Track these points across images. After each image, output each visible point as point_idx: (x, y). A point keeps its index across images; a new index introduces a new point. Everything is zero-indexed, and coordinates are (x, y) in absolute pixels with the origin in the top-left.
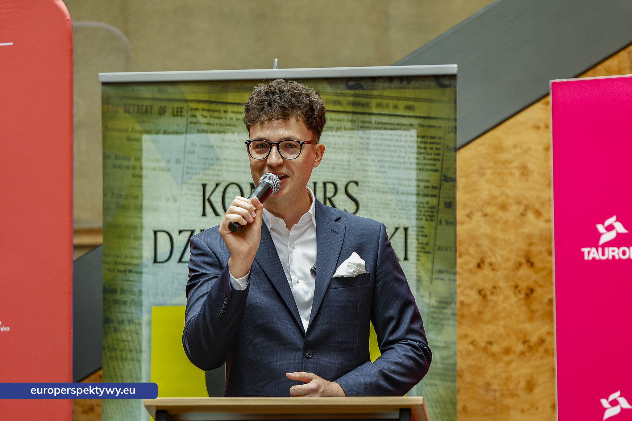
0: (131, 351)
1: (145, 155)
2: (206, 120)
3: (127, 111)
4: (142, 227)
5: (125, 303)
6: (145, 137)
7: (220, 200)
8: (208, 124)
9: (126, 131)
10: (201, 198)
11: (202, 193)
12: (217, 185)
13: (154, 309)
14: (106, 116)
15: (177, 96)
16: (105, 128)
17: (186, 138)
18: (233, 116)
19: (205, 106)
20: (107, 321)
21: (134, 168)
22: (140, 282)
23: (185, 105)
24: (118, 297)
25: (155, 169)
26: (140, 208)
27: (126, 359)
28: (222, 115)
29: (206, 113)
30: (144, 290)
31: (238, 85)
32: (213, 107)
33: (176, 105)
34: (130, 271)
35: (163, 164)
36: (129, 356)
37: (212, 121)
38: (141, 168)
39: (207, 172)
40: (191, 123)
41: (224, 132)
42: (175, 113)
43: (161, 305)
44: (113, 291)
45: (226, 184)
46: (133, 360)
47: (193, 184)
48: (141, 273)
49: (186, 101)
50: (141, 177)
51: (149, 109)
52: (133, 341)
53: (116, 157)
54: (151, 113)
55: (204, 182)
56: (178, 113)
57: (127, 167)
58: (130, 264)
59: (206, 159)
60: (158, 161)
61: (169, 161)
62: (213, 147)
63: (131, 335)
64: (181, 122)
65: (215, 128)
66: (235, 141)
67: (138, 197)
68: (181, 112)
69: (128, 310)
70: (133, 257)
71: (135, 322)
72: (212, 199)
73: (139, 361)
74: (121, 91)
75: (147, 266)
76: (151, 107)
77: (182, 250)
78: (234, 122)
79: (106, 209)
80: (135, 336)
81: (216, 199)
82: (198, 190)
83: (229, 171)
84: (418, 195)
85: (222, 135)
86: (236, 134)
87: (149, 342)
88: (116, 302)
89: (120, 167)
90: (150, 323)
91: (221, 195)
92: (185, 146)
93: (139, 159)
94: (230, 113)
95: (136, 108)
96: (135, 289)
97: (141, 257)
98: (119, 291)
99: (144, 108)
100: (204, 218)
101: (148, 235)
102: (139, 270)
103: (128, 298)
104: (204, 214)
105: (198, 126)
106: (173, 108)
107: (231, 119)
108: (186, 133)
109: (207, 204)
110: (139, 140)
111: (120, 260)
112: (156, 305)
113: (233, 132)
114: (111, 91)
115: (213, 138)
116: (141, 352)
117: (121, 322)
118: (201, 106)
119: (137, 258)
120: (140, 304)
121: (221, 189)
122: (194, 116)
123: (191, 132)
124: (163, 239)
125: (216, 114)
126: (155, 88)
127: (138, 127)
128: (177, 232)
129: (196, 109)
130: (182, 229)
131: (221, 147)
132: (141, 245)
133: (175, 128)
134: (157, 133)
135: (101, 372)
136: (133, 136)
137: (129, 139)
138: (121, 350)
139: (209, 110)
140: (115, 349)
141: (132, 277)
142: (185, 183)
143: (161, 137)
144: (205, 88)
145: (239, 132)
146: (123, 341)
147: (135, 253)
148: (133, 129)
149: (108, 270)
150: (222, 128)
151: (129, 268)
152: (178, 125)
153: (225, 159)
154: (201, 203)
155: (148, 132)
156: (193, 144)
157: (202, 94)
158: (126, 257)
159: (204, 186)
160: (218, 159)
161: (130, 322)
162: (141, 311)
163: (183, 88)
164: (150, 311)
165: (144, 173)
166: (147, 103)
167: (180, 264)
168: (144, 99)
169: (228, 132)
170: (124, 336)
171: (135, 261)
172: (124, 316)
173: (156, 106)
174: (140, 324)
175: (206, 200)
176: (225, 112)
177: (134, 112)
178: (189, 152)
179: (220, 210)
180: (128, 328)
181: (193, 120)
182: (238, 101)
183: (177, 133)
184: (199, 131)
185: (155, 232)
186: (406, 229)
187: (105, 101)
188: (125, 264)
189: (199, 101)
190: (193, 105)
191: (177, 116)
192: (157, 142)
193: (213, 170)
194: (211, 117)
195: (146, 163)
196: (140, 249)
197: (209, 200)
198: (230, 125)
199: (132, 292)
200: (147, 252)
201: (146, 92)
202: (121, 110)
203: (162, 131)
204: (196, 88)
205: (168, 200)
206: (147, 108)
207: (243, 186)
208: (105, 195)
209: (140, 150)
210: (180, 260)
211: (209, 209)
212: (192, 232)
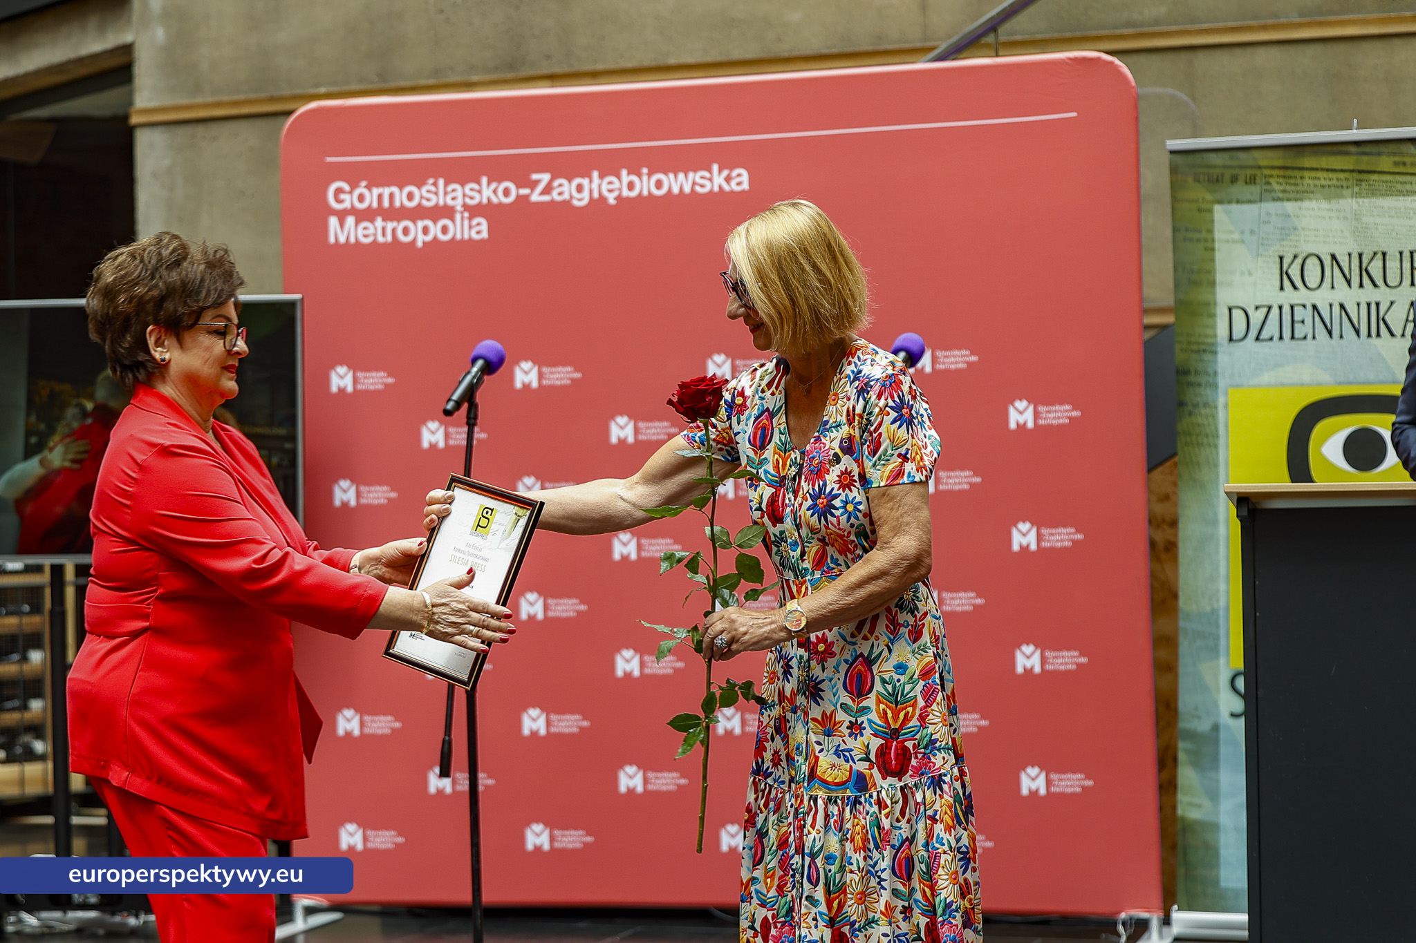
0: (1207, 436)
1: (1217, 226)
2: (1281, 188)
3: (1197, 180)
4: (1215, 303)
5: (1199, 385)
6: (1217, 208)
7: (1299, 272)
8: (1284, 191)
9: (1197, 201)
10: (1278, 272)
11: (1278, 266)
12: (1295, 257)
13: (1230, 391)
14: (1175, 186)
15: (1250, 163)
16: (1174, 199)
17: (1260, 208)
18: (1310, 182)
19: (1281, 173)
20: (1181, 404)
21: (1206, 240)
22: (1215, 362)
23: (1258, 172)
24: (1192, 378)
25: (1228, 241)
26: (1213, 284)
27: (1202, 444)
28: (1299, 181)
29: (1281, 180)
30: (1219, 370)
31: (1315, 148)
32: (1289, 173)
33: (1249, 172)
34: (1204, 351)
35: (1236, 236)
36: (1205, 441)
37: (1288, 188)
38: (1213, 240)
39: (1283, 243)
40: (1266, 191)
41: (1301, 199)
42: (1248, 181)
43: (1238, 386)
44: (1186, 372)
45: (1304, 255)
46: (1209, 445)
47: (1270, 256)
48: (1215, 353)
49: (1260, 167)
50: (1213, 250)
51: (1220, 178)
52: (1209, 425)
53: (1187, 230)
54: (1222, 182)
55: (1281, 254)
56: (1251, 181)
57: (1199, 240)
58: (1204, 343)
59: (1282, 229)
60: (1231, 232)
61: (1242, 233)
62: (1289, 216)
63: (1207, 419)
64: (1255, 190)
65: (1292, 195)
66: (1313, 209)
67: (1211, 272)
68: (1255, 179)
69: (1203, 392)
70: (1206, 336)
71: (1211, 406)
72: (1290, 271)
73: (1216, 446)
74: (1190, 159)
75: (1222, 345)
76: (1222, 175)
77: (1259, 327)
78: (1312, 188)
79: (1177, 285)
80: (1211, 419)
81: (1295, 272)
82: (1274, 262)
83: (1308, 242)
85: (1299, 204)
86: (1314, 202)
87: (1227, 426)
88: (1190, 384)
89: (1191, 240)
90: (1226, 406)
91: (1299, 267)
92: (1260, 215)
93: (1210, 231)
94: (1307, 179)
95: (1206, 178)
96: (1210, 371)
97: (1215, 336)
98: (1193, 373)
99: (1215, 177)
100: (1282, 294)
101: (1222, 312)
102: (1214, 348)
103: (1203, 379)
104: (1282, 288)
105: (1273, 194)
106: (1246, 177)
107: (1309, 185)
108: (1261, 201)
109: (1285, 277)
110: (1210, 211)
111: (1193, 339)
112: (1232, 386)
113: (1311, 199)
114: (1178, 159)
115: (1290, 206)
116: (1217, 436)
117: (1196, 405)
118: (1275, 172)
119: (1211, 337)
120: (1215, 386)
121: (1299, 261)
122: (1269, 183)
123: (1266, 201)
124: (1238, 316)
125: (1292, 181)
126: (1226, 155)
127: (1209, 197)
128: (1253, 308)
129: (1271, 176)
130: (1258, 304)
131: (1298, 216)
132: (1215, 323)
133: (1249, 197)
134: (1230, 202)
135: (1176, 459)
136: (1204, 206)
137: (1199, 210)
138: (1197, 435)
139: (1284, 177)
140: (1190, 434)
141: (1207, 357)
142: (1261, 255)
143: (1234, 207)
144: (1279, 153)
145: (1317, 199)
146: (1199, 425)
147: (1209, 332)
148: (1203, 199)
149: (1182, 350)
150: (1299, 196)
151: (1203, 347)
152: (1252, 194)
153: (1303, 229)
154: (1278, 277)
155: (1220, 202)
156: (1268, 214)
157: (1277, 159)
158: (1200, 335)
159: (1281, 258)
160: (1295, 229)
161: (1206, 405)
162: (1217, 393)
163: (1256, 154)
164: (1226, 394)
165: (1217, 245)
166: (1218, 171)
167: (1258, 344)
168: (1214, 167)
169: (1305, 199)
170: (1200, 420)
171: (1210, 340)
172: (1199, 399)
173: (1228, 174)
174: (1216, 407)
175: (1284, 274)
176: (1302, 178)
177: (1204, 181)
178: (1264, 222)
179: (1299, 283)
180: (1203, 411)
181: (1268, 187)
182: (1315, 166)
183: (1250, 202)
184: (1274, 200)
185: (1230, 310)
187: (1174, 170)
188: (1198, 343)
189: (1273, 168)
190: (1267, 172)
191: (1251, 183)
192: (1228, 213)
193: (1291, 240)
194: (1287, 183)
195: (1217, 235)
196: (1214, 327)
197: (1287, 273)
198: (1307, 192)
199: (1207, 373)
200: (1222, 330)
201: (1215, 159)
202: (1190, 180)
203: (1234, 200)
204: (1269, 153)
205: (1242, 273)
206: (1218, 176)
207: (1323, 258)
208: (1175, 270)
209: (1212, 221)
210: (1257, 339)
211: (1286, 283)
212: (1270, 308)
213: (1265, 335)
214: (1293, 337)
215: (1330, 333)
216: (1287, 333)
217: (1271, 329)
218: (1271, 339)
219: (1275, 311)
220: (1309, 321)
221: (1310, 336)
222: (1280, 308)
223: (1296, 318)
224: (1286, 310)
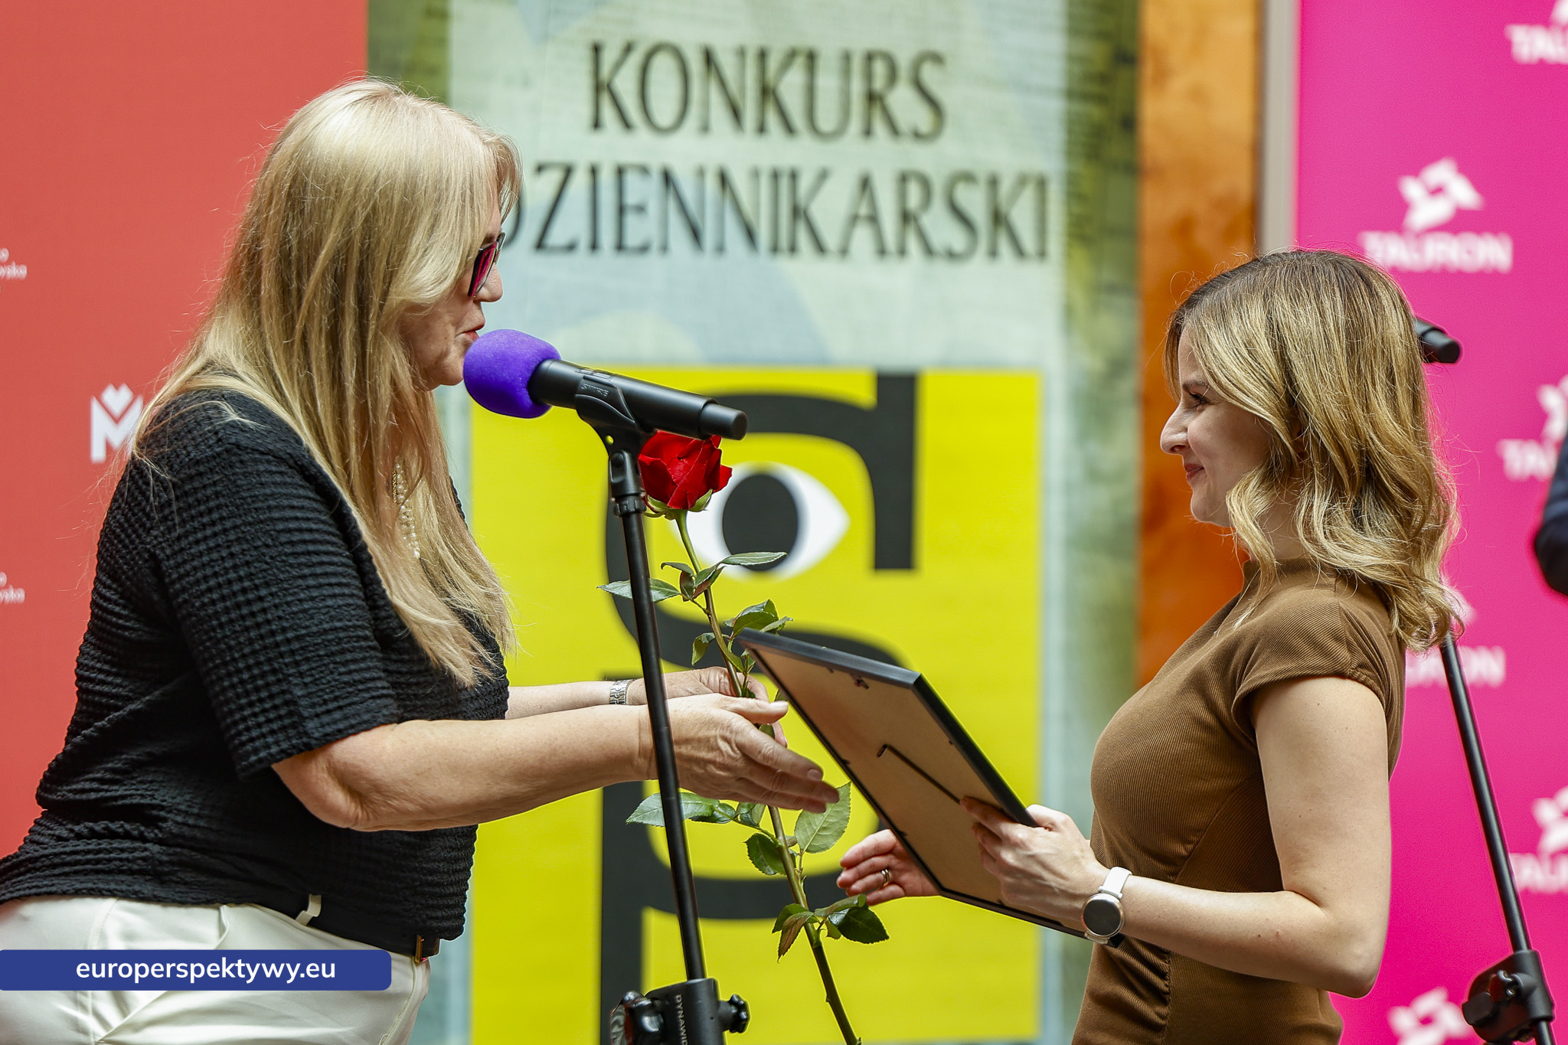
7: (635, 88)
10: (588, 82)
11: (590, 68)
12: (628, 49)
39: (603, 12)
45: (648, 48)
47: (571, 43)
50: (445, 16)
55: (597, 39)
72: (615, 84)
77: (542, 216)
81: (626, 87)
82: (580, 59)
83: (657, 14)
84: (1071, 94)
87: (467, 459)
91: (637, 75)
100: (596, 137)
104: (597, 124)
109: (604, 97)
121: (636, 60)
128: (531, 169)
130: (544, 158)
154: (588, 96)
159: (597, 49)
165: (454, 6)
167: (541, 257)
175: (602, 89)
179: (634, 114)
186: (1042, 184)
193: (620, 8)
197: (609, 89)
205: (510, 81)
207: (687, 55)
210: (540, 245)
211: (608, 113)
212: (568, 171)
213: (558, 235)
214: (620, 247)
215: (696, 234)
216: (607, 237)
217: (571, 223)
218: (571, 247)
219: (580, 183)
220: (653, 208)
221: (655, 245)
222: (594, 171)
223: (631, 199)
224: (607, 179)
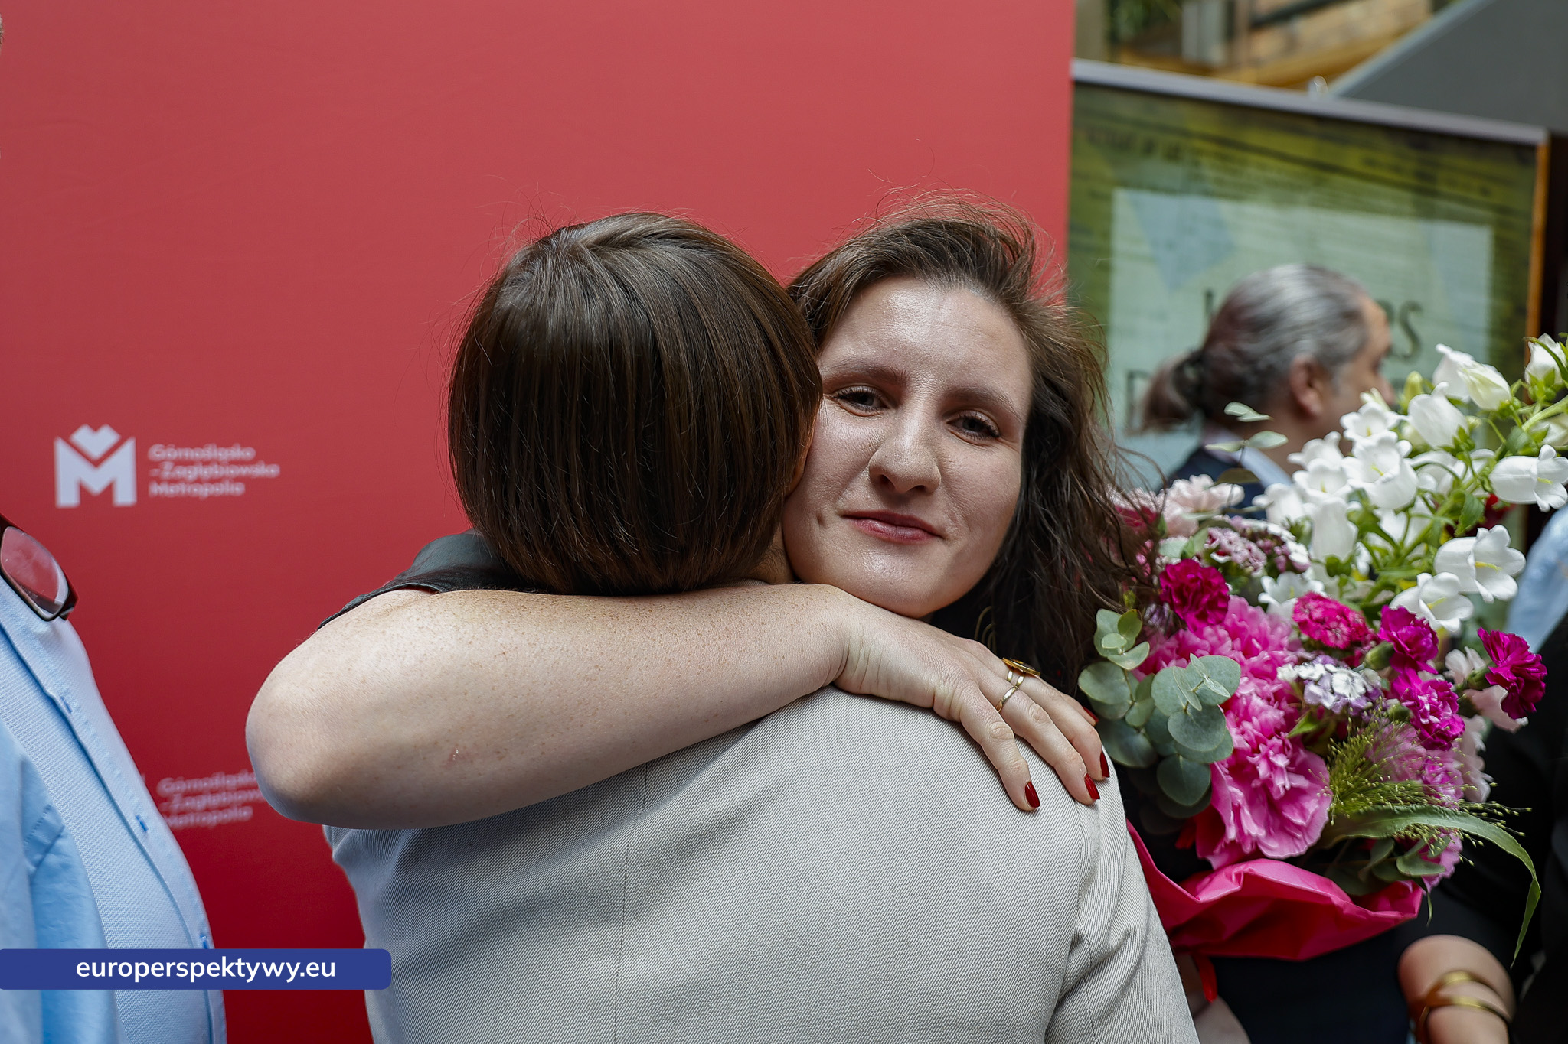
2: (1215, 175)
3: (1093, 140)
6: (1121, 195)
8: (1219, 182)
10: (1202, 318)
11: (1204, 308)
15: (1171, 123)
17: (1182, 206)
18: (1255, 171)
19: (1216, 148)
21: (1098, 251)
23: (1183, 142)
25: (1132, 257)
28: (1240, 167)
29: (1216, 162)
32: (1227, 151)
33: (1169, 139)
35: (1146, 249)
37: (1225, 176)
38: (1110, 253)
39: (1213, 270)
40: (1193, 176)
41: (1240, 199)
42: (1169, 154)
49: (1187, 133)
50: (1106, 268)
51: (1128, 141)
54: (1131, 150)
55: (1209, 287)
56: (1174, 155)
59: (1213, 245)
60: (1139, 241)
61: (1155, 244)
62: (1223, 225)
64: (1177, 172)
65: (1230, 191)
66: (1256, 218)
67: (1104, 308)
68: (1179, 152)
76: (1132, 137)
78: (1256, 182)
82: (1198, 302)
85: (1238, 205)
86: (1256, 206)
92: (1181, 219)
93: (1107, 235)
94: (1251, 166)
99: (1121, 139)
101: (1116, 379)
105: (1205, 183)
106: (1166, 144)
107: (1252, 176)
108: (1184, 193)
110: (1107, 199)
115: (1225, 209)
118: (1208, 147)
122: (1198, 164)
123: (1191, 193)
125: (1230, 166)
127: (1109, 173)
129: (1202, 152)
131: (1236, 228)
133: (1168, 182)
134: (1141, 187)
136: (1100, 188)
137: (1094, 195)
139: (1220, 156)
142: (1178, 287)
143: (1147, 198)
145: (1261, 202)
150: (1239, 193)
152: (1173, 178)
153: (1242, 249)
155: (1125, 184)
156: (1194, 217)
157: (1211, 124)
159: (1210, 295)
160: (1231, 248)
163: (1184, 110)
165: (1117, 262)
166: (1125, 129)
168: (1121, 119)
169: (1246, 199)
173: (1139, 136)
176: (1244, 162)
177: (1105, 143)
178: (1188, 231)
181: (1196, 171)
183: (1169, 191)
184: (1208, 194)
185: (1130, 377)
189: (1205, 138)
190: (1198, 144)
191: (1174, 158)
192: (1137, 206)
193: (1223, 266)
194: (1222, 169)
195: (1117, 244)
198: (1249, 187)
201: (1126, 108)
203: (1147, 185)
204: (1202, 112)
205: (1151, 316)
206: (1124, 139)
209: (1108, 218)
